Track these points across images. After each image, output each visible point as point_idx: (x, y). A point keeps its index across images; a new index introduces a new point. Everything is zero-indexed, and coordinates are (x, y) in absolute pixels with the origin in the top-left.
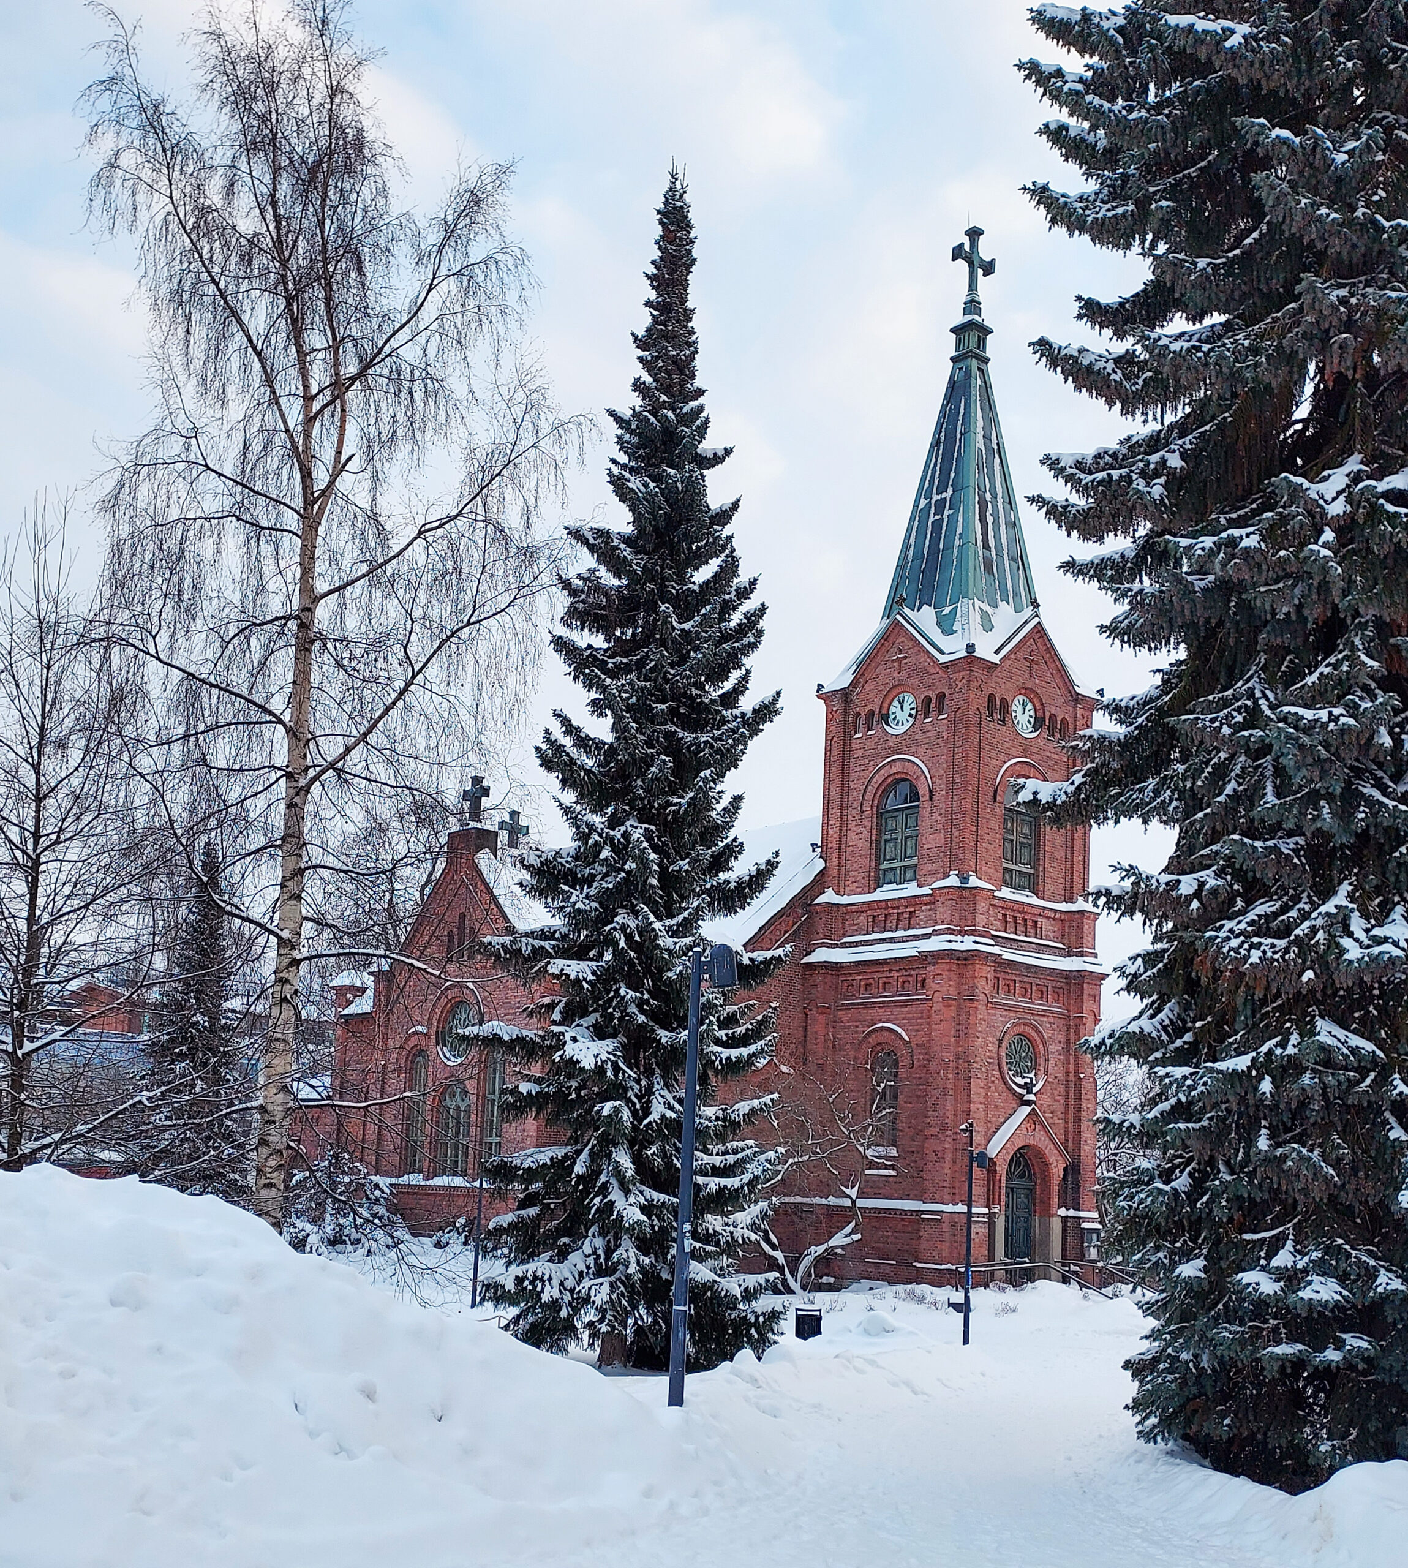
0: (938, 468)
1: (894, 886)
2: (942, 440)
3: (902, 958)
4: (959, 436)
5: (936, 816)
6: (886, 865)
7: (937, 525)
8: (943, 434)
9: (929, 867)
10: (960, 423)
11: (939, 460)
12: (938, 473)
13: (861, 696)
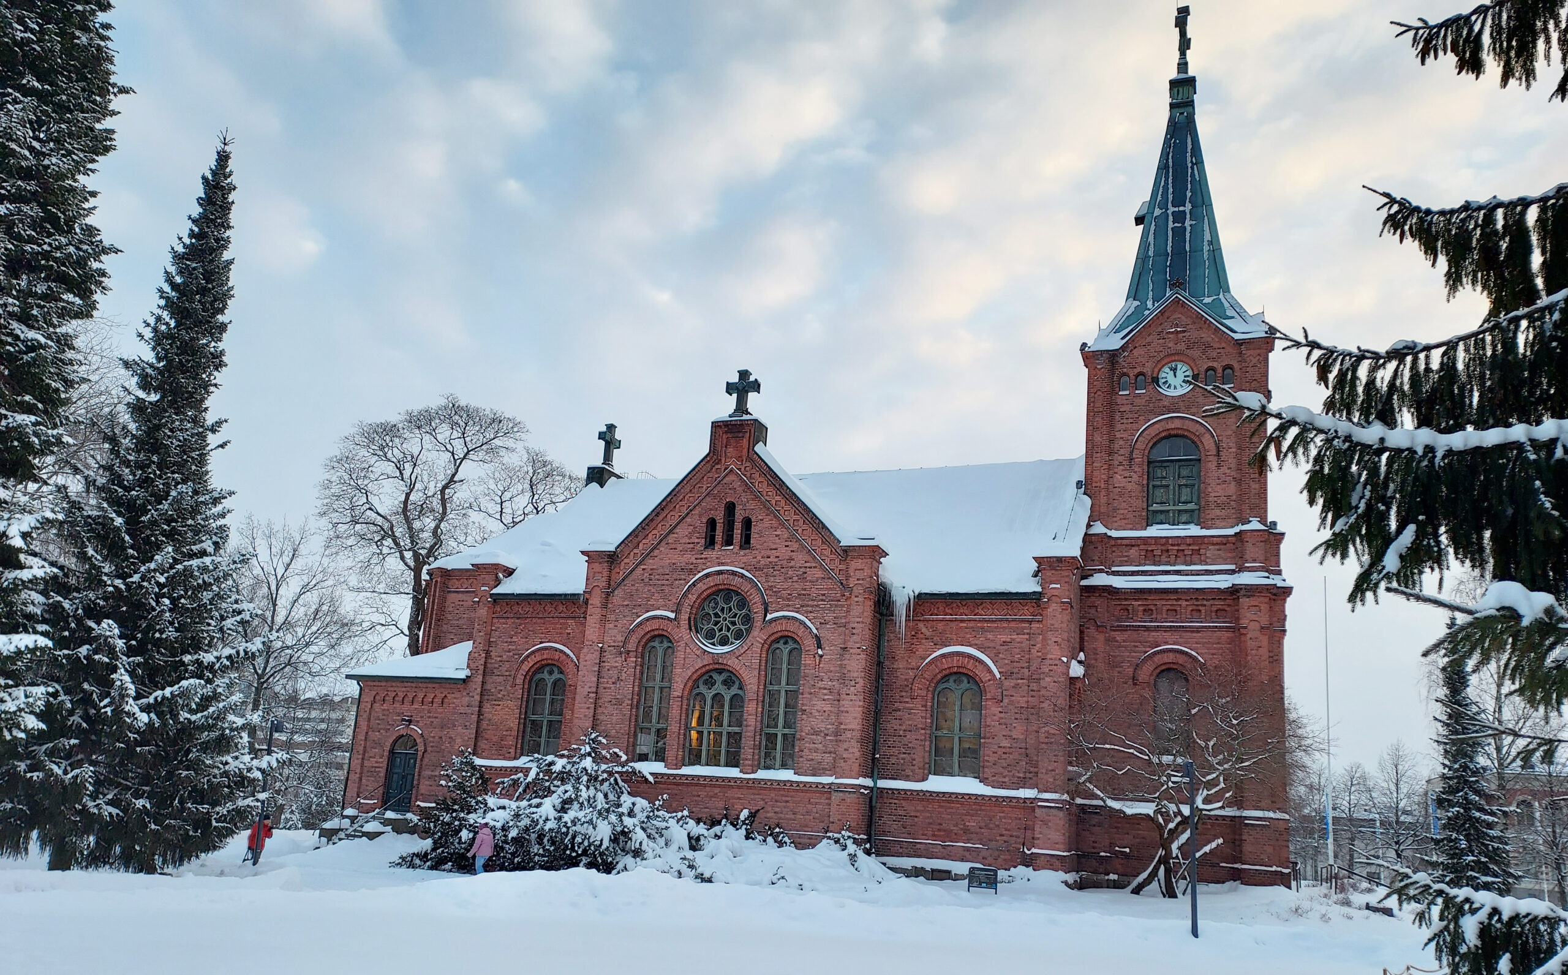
0: (1170, 186)
1: (1166, 526)
2: (1171, 164)
3: (1197, 589)
4: (1190, 165)
5: (1224, 469)
6: (1155, 507)
7: (1179, 233)
8: (1170, 160)
9: (1218, 512)
10: (1189, 155)
11: (1170, 181)
12: (1171, 190)
13: (1129, 360)
